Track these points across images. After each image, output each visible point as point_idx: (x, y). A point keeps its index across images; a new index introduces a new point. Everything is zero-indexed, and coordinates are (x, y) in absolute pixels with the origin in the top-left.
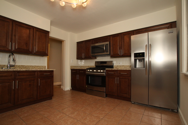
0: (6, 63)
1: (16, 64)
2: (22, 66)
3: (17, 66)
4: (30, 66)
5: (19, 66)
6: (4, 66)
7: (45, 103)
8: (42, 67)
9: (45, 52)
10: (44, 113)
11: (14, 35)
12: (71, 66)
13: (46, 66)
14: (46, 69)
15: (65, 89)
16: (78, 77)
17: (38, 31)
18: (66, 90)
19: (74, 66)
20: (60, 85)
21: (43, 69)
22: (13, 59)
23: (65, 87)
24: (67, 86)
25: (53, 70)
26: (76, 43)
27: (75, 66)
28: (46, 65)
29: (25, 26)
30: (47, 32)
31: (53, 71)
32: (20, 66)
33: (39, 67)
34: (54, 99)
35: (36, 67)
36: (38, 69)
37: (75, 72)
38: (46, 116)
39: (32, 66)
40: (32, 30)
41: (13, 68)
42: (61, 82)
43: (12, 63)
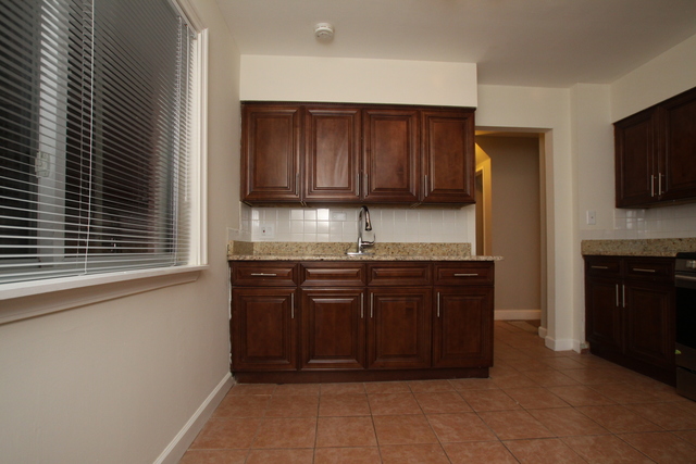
0: (352, 238)
1: (377, 241)
2: (393, 244)
3: (379, 244)
4: (417, 245)
5: (386, 246)
6: (350, 245)
7: (457, 386)
8: (455, 248)
9: (462, 190)
10: (441, 426)
11: (367, 151)
12: (583, 243)
13: (469, 245)
14: (473, 255)
15: (554, 343)
16: (621, 296)
17: (432, 117)
18: (558, 348)
19: (600, 243)
20: (536, 323)
21: (462, 253)
22: (367, 225)
23: (554, 336)
24: (568, 332)
25: (490, 258)
26: (613, 128)
27: (608, 243)
28: (472, 240)
29: (393, 113)
30: (467, 114)
31: (492, 263)
32: (387, 244)
33: (445, 249)
34: (495, 378)
35: (435, 248)
36: (444, 254)
37: (602, 270)
38: (444, 440)
39: (424, 246)
40: (415, 119)
41: (370, 251)
42: (539, 308)
43: (367, 238)
